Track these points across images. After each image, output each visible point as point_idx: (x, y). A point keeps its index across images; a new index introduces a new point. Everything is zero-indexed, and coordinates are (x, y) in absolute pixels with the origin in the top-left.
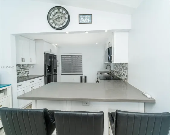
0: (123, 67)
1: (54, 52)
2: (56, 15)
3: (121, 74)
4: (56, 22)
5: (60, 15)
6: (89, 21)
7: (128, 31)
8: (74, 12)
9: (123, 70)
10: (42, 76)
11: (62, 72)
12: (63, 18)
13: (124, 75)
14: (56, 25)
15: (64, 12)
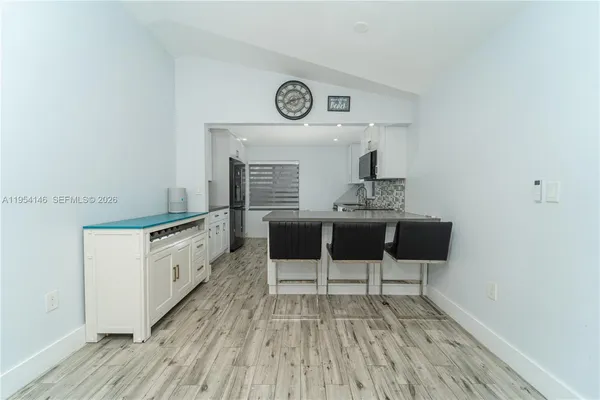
0: (396, 187)
1: (242, 159)
2: (290, 95)
3: (391, 200)
4: (289, 106)
5: (296, 94)
6: (344, 106)
7: (407, 125)
8: (321, 92)
9: (395, 191)
10: (226, 207)
11: (250, 205)
12: (302, 101)
13: (397, 200)
14: (289, 111)
15: (304, 91)
